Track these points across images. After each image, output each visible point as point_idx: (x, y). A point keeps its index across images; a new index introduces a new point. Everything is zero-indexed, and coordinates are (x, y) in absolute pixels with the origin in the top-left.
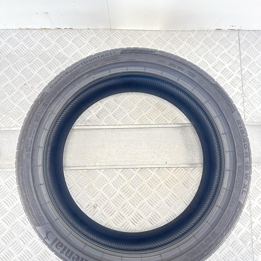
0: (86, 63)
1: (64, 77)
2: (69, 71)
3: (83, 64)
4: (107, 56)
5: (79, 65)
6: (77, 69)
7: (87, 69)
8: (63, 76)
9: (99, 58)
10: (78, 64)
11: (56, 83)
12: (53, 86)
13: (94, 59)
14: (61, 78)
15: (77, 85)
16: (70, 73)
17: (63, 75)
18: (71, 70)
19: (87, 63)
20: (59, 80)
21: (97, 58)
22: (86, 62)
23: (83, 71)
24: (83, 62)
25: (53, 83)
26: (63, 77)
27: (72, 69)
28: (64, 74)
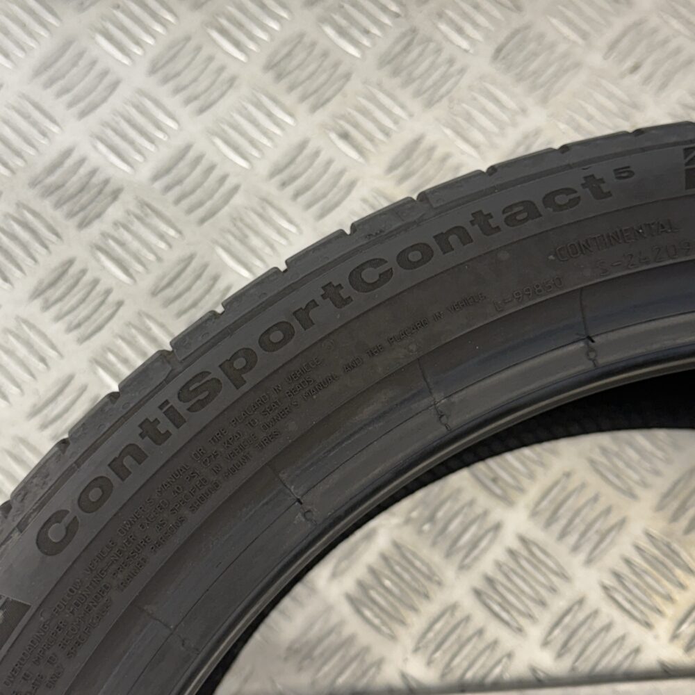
0: (374, 285)
1: (179, 437)
2: (218, 374)
3: (344, 294)
4: (561, 208)
5: (313, 304)
6: (292, 348)
7: (391, 340)
8: (165, 425)
9: (488, 230)
10: (298, 300)
11: (102, 500)
12: (71, 530)
13: (446, 248)
14: (143, 444)
15: (295, 491)
16: (228, 394)
17: (160, 415)
18: (239, 363)
19: (386, 291)
20: (128, 461)
21: (474, 231)
22: (370, 275)
23: (349, 368)
24: (340, 276)
25: (66, 500)
26: (168, 434)
27: (248, 353)
28: (175, 402)
